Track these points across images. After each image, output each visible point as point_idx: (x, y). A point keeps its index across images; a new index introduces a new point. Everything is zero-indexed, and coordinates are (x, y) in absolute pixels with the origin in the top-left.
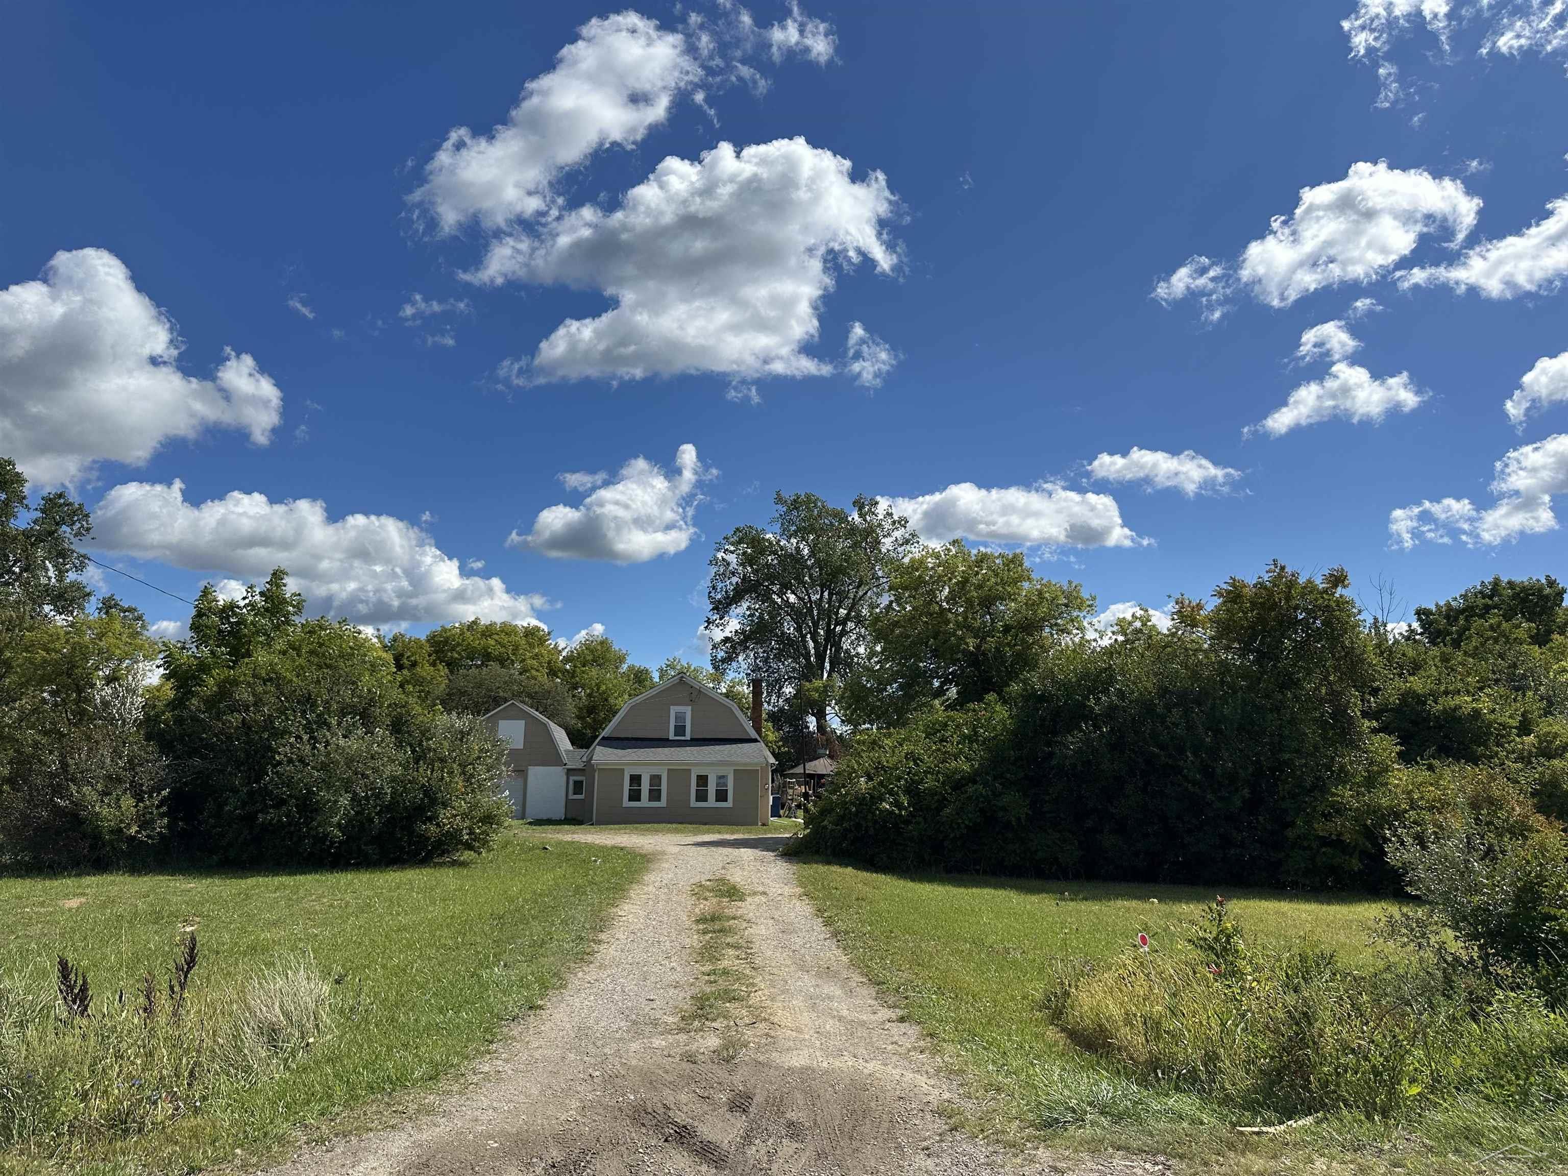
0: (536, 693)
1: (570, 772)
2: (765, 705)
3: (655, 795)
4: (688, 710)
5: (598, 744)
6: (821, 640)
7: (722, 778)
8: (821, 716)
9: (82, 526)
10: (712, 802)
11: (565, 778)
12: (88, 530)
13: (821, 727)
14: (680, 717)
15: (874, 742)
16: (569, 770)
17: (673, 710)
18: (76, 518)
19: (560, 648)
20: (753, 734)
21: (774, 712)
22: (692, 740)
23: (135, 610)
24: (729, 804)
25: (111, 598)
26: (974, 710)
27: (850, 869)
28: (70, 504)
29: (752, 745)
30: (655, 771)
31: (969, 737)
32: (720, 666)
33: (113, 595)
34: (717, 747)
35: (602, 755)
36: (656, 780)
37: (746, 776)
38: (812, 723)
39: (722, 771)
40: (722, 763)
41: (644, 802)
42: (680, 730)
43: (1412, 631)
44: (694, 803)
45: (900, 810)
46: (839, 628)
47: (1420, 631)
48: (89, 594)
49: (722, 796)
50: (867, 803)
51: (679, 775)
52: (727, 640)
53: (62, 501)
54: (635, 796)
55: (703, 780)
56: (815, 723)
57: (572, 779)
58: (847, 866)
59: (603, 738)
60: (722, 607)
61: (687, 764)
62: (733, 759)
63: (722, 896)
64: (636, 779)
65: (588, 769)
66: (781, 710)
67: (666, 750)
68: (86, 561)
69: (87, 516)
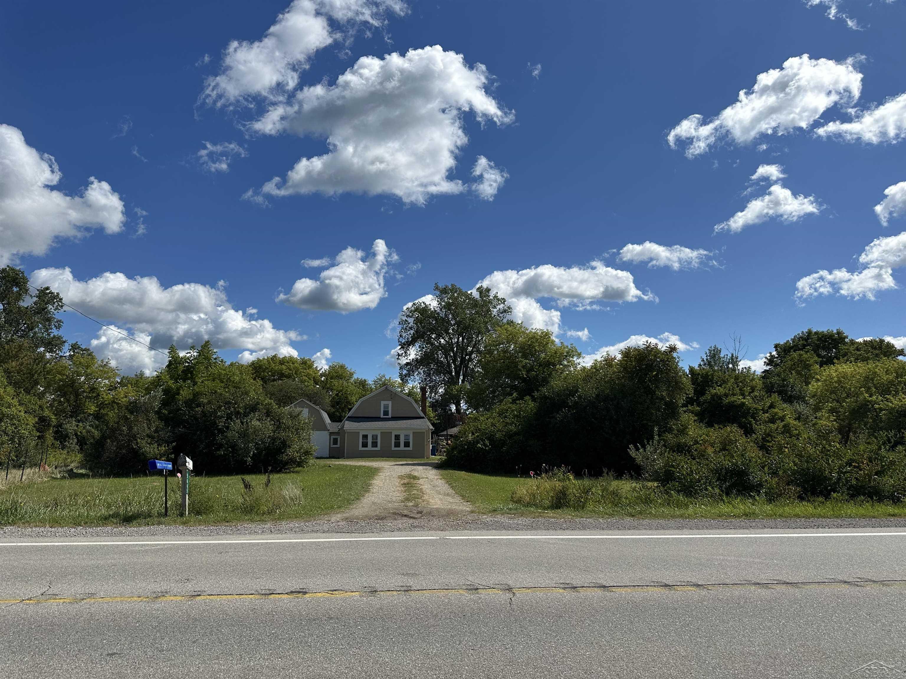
0: (310, 394)
1: (331, 434)
2: (429, 399)
3: (375, 444)
4: (390, 403)
5: (347, 420)
6: (458, 363)
7: (407, 436)
8: (458, 405)
9: (59, 305)
10: (402, 447)
11: (328, 437)
12: (62, 306)
13: (458, 410)
14: (386, 407)
15: (476, 418)
16: (330, 433)
17: (383, 403)
18: (55, 300)
19: (318, 369)
20: (422, 415)
21: (433, 403)
22: (392, 417)
23: (89, 350)
24: (411, 448)
25: (76, 344)
26: (520, 404)
27: (463, 472)
28: (52, 293)
29: (422, 420)
30: (375, 433)
31: (517, 416)
32: (404, 379)
33: (77, 342)
34: (405, 421)
35: (349, 425)
36: (375, 437)
37: (419, 435)
38: (453, 408)
39: (407, 432)
40: (406, 429)
41: (370, 448)
42: (386, 413)
43: (772, 356)
44: (393, 448)
45: (486, 447)
46: (467, 357)
47: (776, 356)
48: (65, 342)
49: (407, 444)
50: (472, 444)
51: (386, 435)
52: (407, 364)
53: (48, 291)
54: (365, 445)
55: (397, 437)
56: (455, 408)
57: (332, 437)
58: (462, 471)
59: (349, 417)
60: (405, 345)
61: (389, 430)
62: (412, 427)
63: (411, 478)
64: (365, 437)
65: (341, 432)
66: (437, 401)
67: (380, 423)
68: (61, 324)
69: (61, 299)
